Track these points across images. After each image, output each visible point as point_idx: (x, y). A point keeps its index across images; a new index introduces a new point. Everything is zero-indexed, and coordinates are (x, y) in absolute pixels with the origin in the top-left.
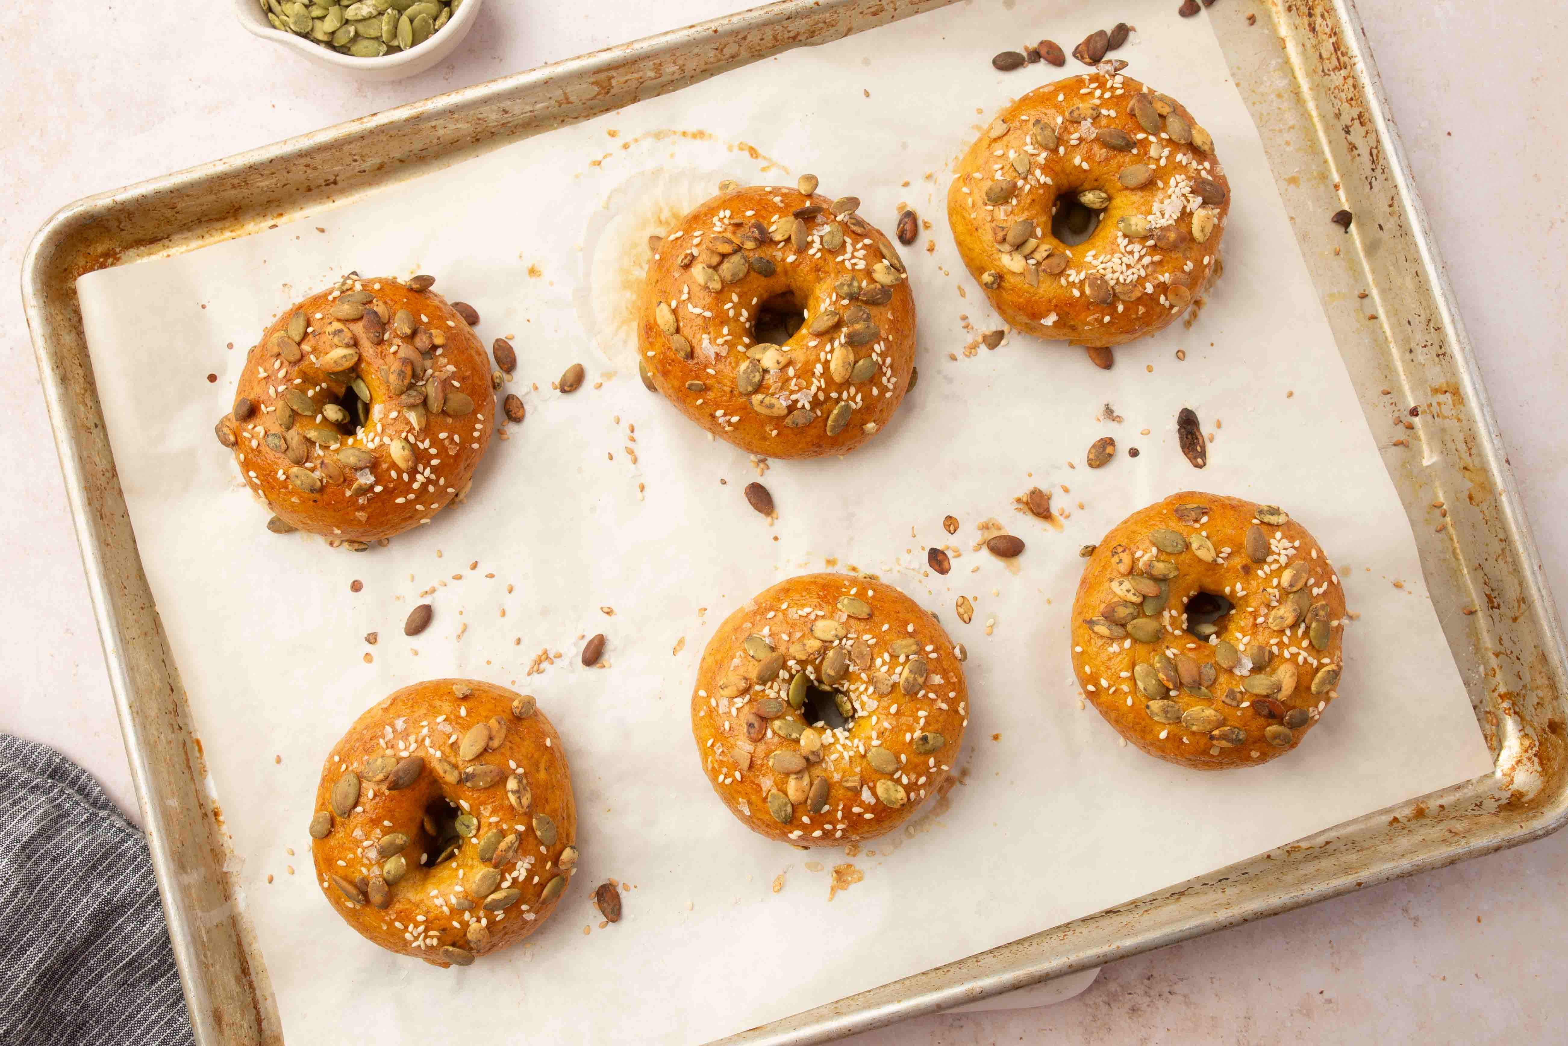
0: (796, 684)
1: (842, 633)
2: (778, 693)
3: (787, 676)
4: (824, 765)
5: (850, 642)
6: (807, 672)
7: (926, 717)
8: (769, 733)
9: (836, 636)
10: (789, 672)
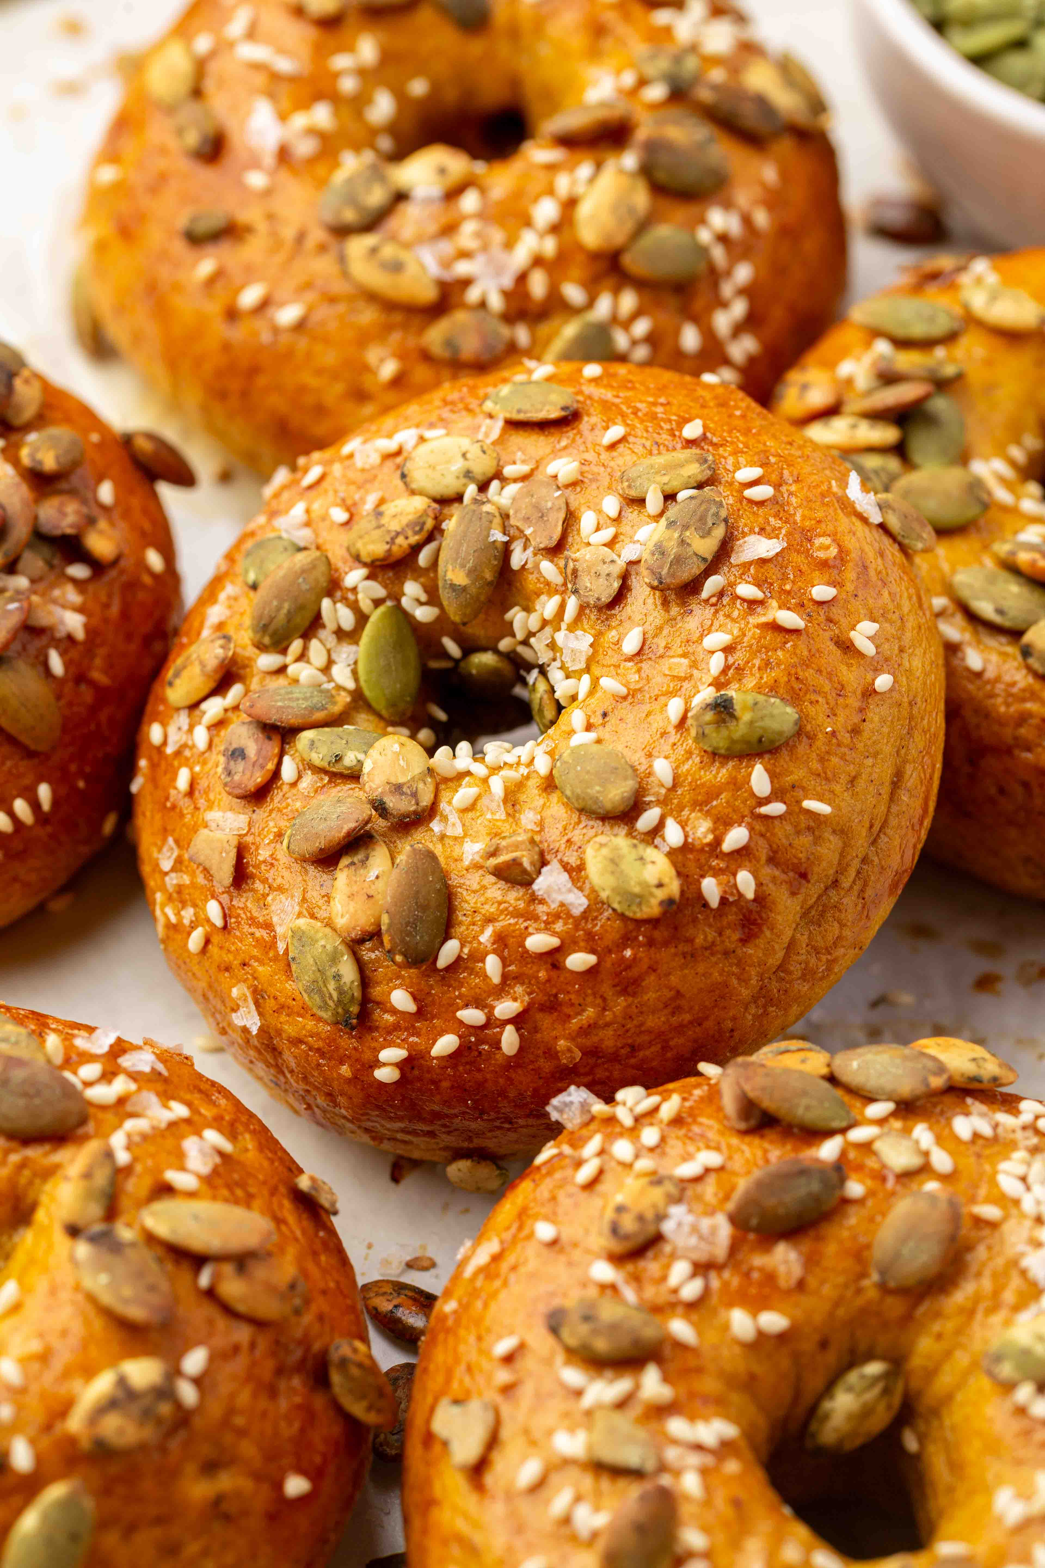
0: (375, 639)
1: (482, 466)
2: (326, 670)
3: (346, 618)
4: (436, 826)
5: (512, 489)
6: (405, 602)
7: (728, 650)
8: (288, 770)
9: (468, 474)
10: (354, 607)
